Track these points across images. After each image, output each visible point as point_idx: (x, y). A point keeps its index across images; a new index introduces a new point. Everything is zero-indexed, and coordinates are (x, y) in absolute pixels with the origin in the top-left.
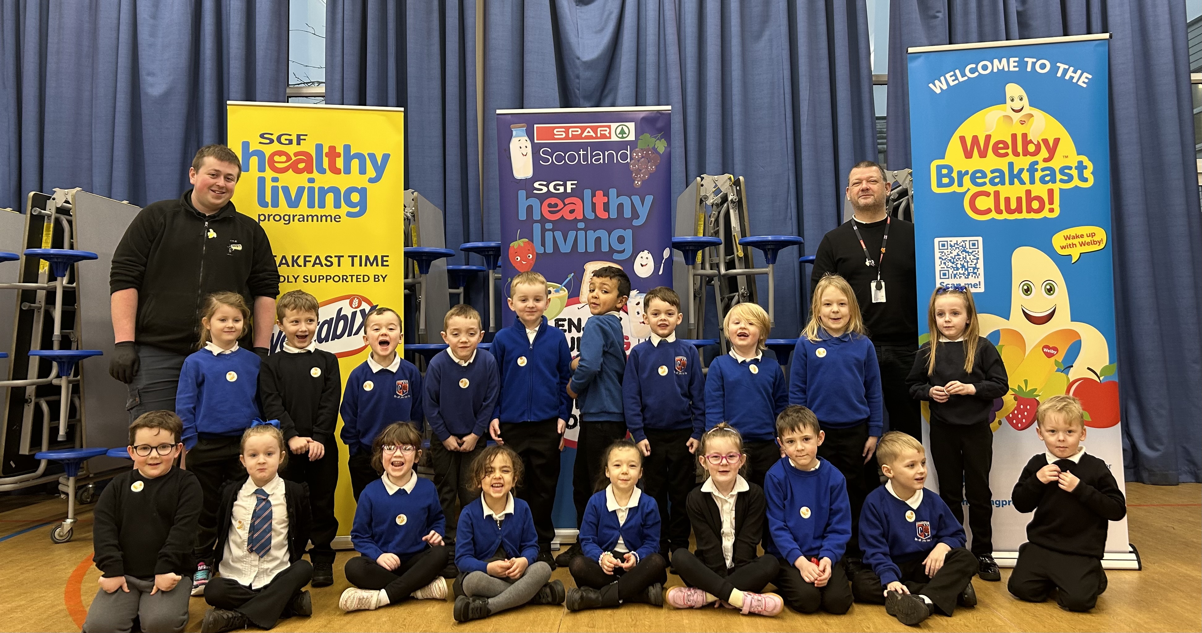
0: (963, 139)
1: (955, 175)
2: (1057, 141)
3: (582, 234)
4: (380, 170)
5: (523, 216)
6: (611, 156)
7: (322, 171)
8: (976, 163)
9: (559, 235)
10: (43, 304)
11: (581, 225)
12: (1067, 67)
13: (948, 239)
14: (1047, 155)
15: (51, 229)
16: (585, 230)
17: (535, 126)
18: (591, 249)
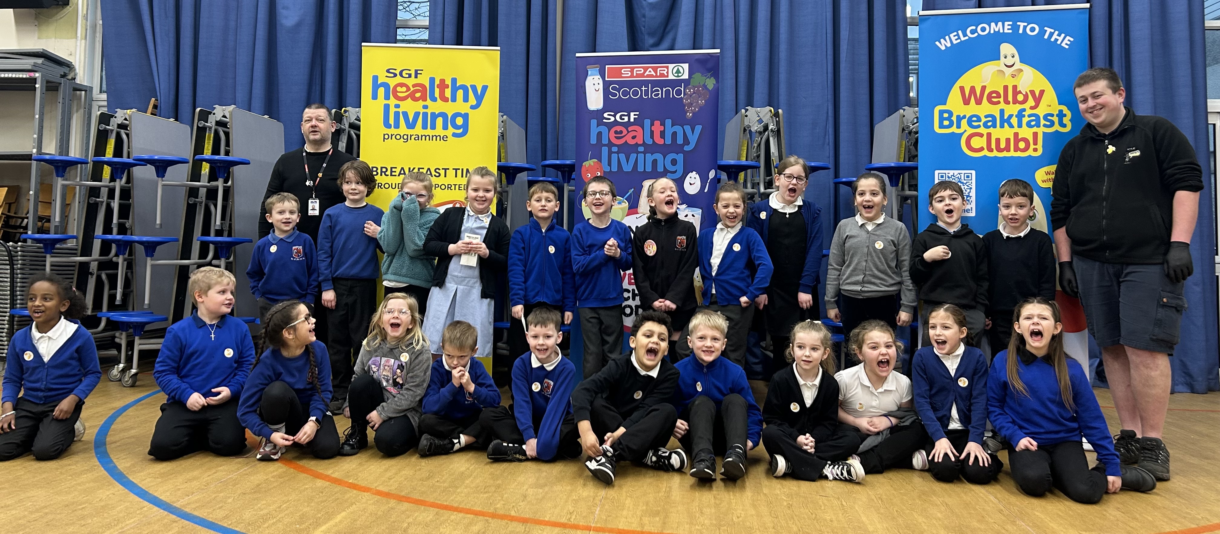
0: (962, 89)
1: (954, 118)
2: (1042, 92)
3: (641, 156)
4: (480, 98)
5: (593, 141)
6: (668, 92)
7: (434, 99)
8: (973, 109)
9: (622, 156)
10: (204, 199)
11: (641, 149)
12: (1053, 31)
13: (946, 172)
14: (1033, 104)
15: (212, 139)
16: (644, 153)
17: (607, 66)
18: (649, 169)
